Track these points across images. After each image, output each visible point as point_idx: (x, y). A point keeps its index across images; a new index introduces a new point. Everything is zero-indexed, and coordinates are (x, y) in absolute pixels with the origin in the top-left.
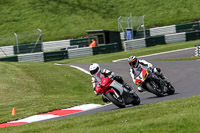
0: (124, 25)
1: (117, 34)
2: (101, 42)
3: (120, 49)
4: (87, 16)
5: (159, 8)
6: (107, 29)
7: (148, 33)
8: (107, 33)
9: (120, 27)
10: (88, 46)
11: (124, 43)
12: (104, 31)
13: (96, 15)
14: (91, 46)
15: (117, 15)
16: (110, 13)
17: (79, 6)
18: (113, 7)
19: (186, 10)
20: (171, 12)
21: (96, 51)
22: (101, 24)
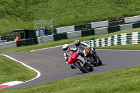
0: (39, 25)
1: (34, 32)
2: (22, 37)
3: (36, 42)
4: (12, 20)
5: (63, 14)
6: (26, 28)
7: (55, 31)
8: (27, 31)
9: (35, 27)
10: (13, 40)
11: (39, 39)
12: (24, 30)
13: (18, 19)
14: (15, 41)
15: (33, 19)
16: (28, 17)
17: (7, 12)
18: (30, 13)
19: (82, 15)
20: (71, 17)
21: (19, 44)
22: (23, 25)
